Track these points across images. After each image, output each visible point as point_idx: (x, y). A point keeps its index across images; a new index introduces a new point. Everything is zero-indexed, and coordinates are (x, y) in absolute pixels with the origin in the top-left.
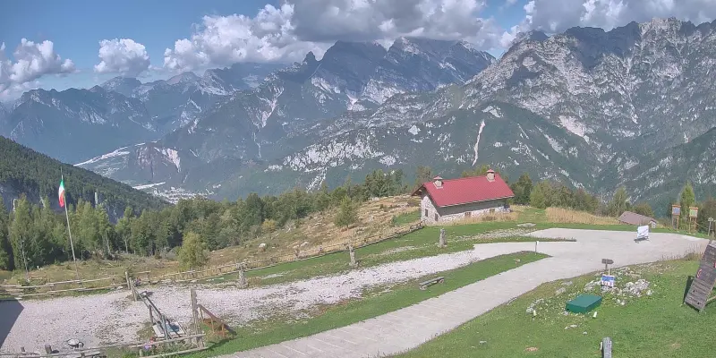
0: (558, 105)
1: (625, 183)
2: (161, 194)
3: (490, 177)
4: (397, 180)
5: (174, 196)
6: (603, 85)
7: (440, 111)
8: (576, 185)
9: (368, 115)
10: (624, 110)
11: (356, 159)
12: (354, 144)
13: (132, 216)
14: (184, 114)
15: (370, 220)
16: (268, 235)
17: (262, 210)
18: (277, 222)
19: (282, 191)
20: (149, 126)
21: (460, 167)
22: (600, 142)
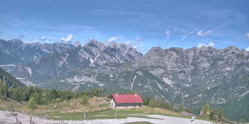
0: (163, 73)
1: (184, 102)
2: (24, 82)
3: (136, 95)
4: (103, 92)
5: (28, 84)
6: (180, 68)
7: (121, 71)
8: (166, 101)
9: (96, 68)
10: (187, 77)
11: (90, 83)
12: (90, 77)
13: (14, 87)
14: (35, 57)
15: (93, 104)
16: (57, 103)
17: (56, 95)
18: (61, 99)
19: (64, 90)
20: (23, 58)
21: (126, 91)
22: (176, 87)
